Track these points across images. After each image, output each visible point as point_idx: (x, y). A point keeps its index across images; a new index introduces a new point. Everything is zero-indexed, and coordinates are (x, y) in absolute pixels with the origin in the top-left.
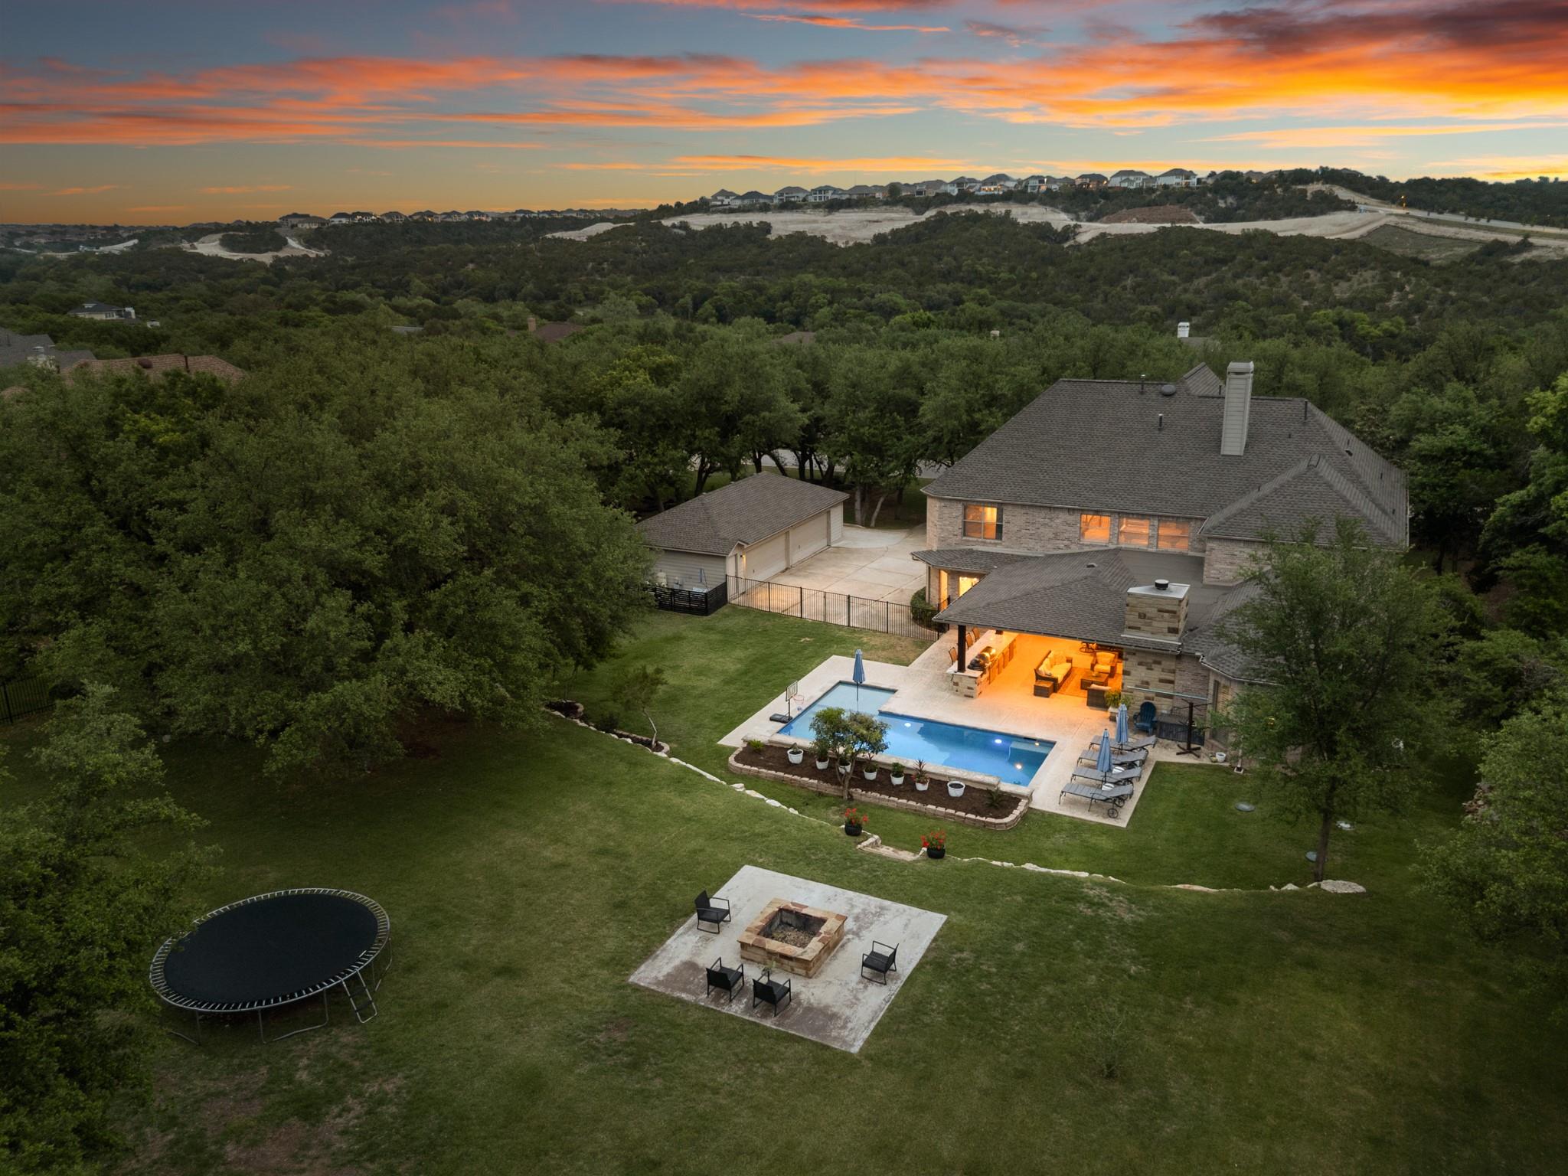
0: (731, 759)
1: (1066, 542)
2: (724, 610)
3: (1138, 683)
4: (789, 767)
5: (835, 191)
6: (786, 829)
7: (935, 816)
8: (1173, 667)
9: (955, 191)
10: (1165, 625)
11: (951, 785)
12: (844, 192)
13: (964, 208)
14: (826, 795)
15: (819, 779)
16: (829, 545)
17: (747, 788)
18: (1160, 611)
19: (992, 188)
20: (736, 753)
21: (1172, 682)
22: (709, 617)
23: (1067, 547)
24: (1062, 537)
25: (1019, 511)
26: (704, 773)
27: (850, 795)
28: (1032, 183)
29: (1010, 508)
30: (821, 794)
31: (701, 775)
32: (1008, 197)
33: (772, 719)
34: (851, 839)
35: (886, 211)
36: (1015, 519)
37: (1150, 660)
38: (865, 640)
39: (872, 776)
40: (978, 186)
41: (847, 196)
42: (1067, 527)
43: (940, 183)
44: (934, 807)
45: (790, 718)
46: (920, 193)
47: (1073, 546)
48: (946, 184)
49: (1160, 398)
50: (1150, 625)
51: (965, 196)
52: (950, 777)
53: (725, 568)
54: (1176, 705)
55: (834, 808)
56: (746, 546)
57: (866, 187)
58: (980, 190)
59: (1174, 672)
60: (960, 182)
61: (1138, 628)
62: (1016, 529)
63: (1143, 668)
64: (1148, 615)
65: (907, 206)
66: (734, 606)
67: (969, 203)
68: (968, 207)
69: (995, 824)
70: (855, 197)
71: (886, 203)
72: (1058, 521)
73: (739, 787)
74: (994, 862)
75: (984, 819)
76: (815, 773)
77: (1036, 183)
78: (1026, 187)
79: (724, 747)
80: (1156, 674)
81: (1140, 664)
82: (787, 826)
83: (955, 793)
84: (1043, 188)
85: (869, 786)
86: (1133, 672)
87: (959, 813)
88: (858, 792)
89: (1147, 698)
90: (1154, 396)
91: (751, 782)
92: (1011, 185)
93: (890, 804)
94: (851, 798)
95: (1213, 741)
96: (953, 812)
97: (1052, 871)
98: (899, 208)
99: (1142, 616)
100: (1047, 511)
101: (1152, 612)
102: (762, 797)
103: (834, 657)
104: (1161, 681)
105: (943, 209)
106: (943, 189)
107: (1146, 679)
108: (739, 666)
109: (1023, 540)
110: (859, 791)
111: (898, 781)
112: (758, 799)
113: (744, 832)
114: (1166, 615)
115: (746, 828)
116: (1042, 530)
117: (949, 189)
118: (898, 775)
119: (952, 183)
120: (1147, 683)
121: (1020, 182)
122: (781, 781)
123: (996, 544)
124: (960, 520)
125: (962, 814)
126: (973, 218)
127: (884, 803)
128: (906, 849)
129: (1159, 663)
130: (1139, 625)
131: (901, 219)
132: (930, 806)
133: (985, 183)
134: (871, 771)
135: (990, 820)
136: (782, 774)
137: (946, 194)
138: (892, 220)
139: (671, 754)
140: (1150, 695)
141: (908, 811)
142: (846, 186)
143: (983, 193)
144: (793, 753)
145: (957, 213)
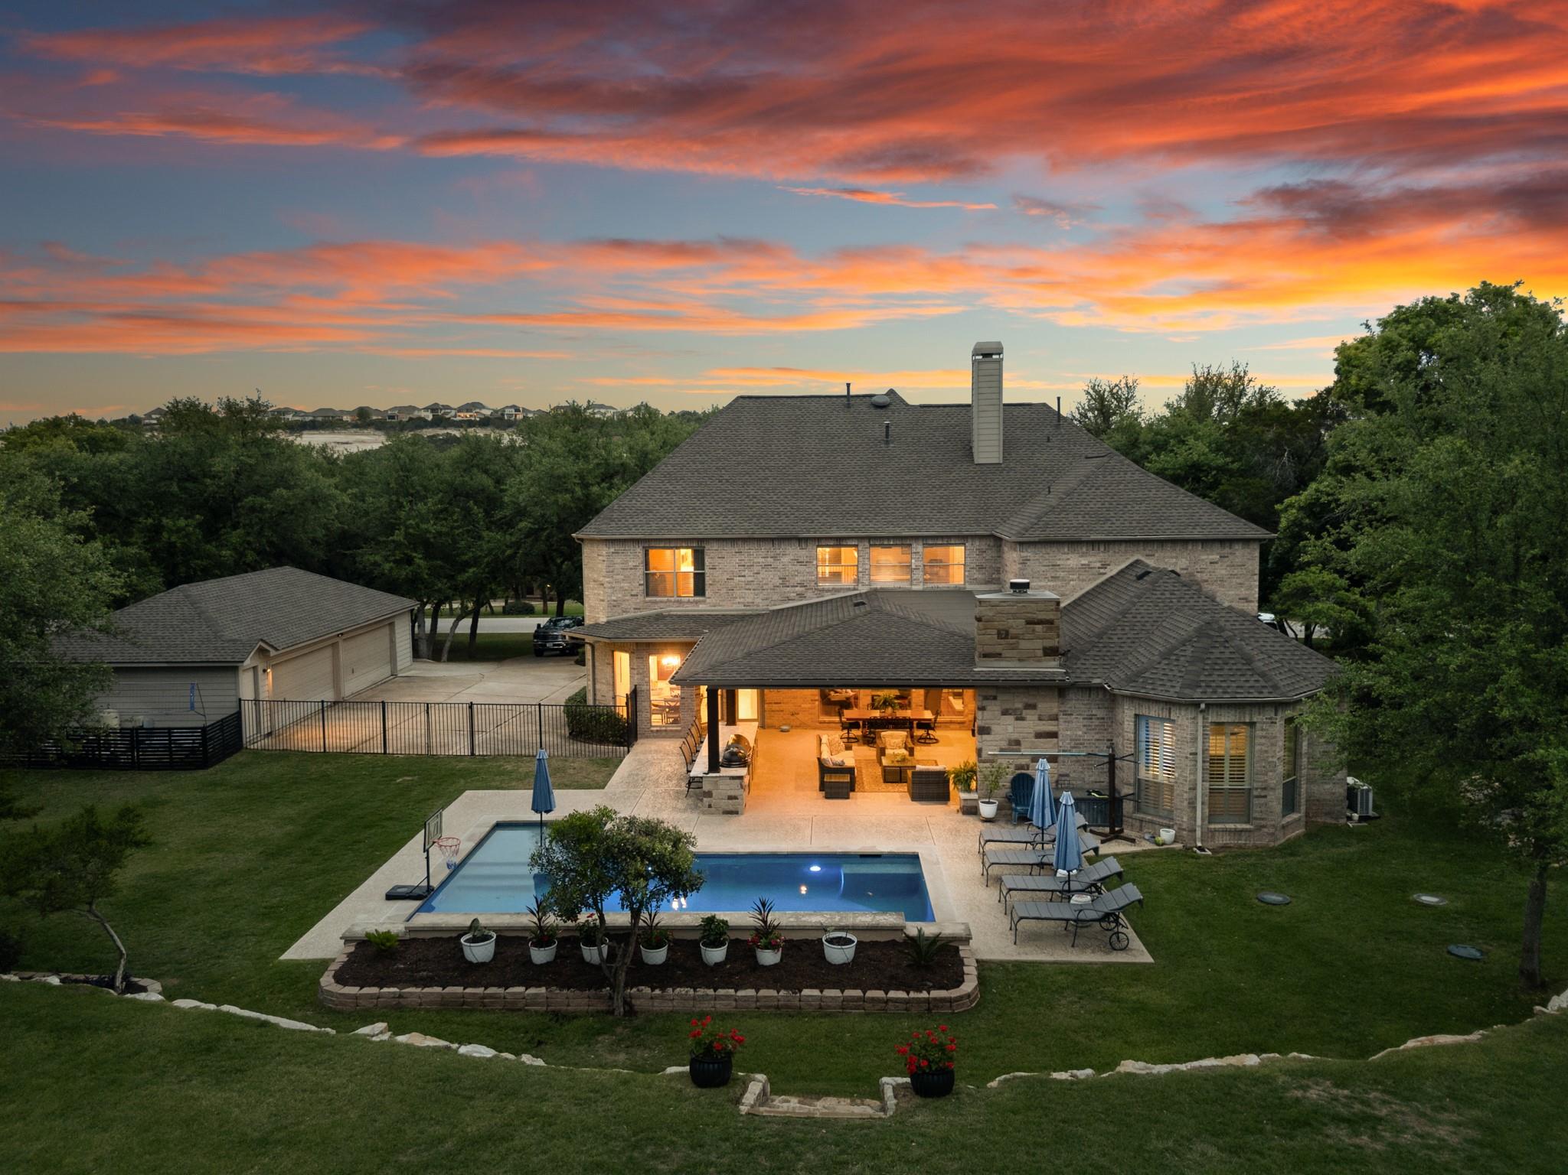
0: (327, 981)
1: (799, 589)
2: (239, 757)
3: (1004, 744)
4: (471, 973)
5: (296, 413)
6: (546, 1108)
7: (822, 1009)
8: (1055, 711)
9: (429, 416)
10: (1039, 644)
11: (831, 941)
12: (306, 414)
13: (441, 432)
14: (575, 1016)
15: (548, 985)
16: (394, 674)
17: (397, 1030)
18: (1029, 622)
19: (468, 415)
20: (334, 967)
21: (1054, 735)
22: (211, 770)
23: (801, 596)
24: (792, 582)
25: (728, 550)
26: (272, 1019)
27: (627, 1003)
28: (507, 411)
29: (715, 546)
30: (560, 1017)
31: (265, 1024)
32: (485, 422)
33: (390, 897)
34: (718, 1095)
35: (356, 433)
36: (724, 562)
37: (1019, 705)
38: (509, 767)
39: (658, 956)
40: (453, 413)
41: (311, 418)
42: (798, 567)
43: (413, 408)
44: (816, 992)
45: (429, 889)
46: (392, 417)
47: (809, 594)
48: (419, 410)
49: (873, 410)
50: (1014, 647)
51: (440, 421)
52: (824, 929)
53: (237, 688)
54: (1064, 771)
55: (605, 1039)
56: (273, 653)
57: (331, 410)
58: (455, 416)
59: (1055, 718)
60: (434, 408)
61: (998, 656)
62: (726, 577)
63: (1010, 719)
64: (1012, 631)
65: (378, 428)
66: (256, 752)
67: (445, 428)
68: (445, 431)
69: (950, 1001)
70: (320, 419)
71: (355, 426)
72: (785, 560)
73: (376, 1031)
74: (1056, 1075)
75: (924, 995)
76: (533, 975)
77: (513, 411)
78: (503, 415)
79: (298, 965)
80: (1032, 724)
81: (1005, 713)
82: (542, 1099)
83: (838, 955)
84: (520, 416)
85: (660, 977)
86: (994, 728)
87: (870, 994)
88: (644, 995)
89: (1019, 767)
90: (865, 409)
91: (400, 1017)
92: (487, 413)
93: (720, 1006)
94: (630, 1011)
95: (1140, 816)
96: (858, 993)
97: (1183, 1067)
98: (371, 431)
99: (1003, 634)
100: (769, 546)
101: (1017, 625)
102: (442, 1043)
103: (468, 792)
104: (1039, 735)
105: (418, 432)
106: (416, 414)
107: (1015, 736)
108: (289, 828)
109: (737, 593)
110: (647, 990)
111: (716, 955)
112: (436, 1050)
113: (441, 1140)
114: (1039, 628)
115: (439, 1130)
116: (763, 574)
117: (423, 414)
118: (716, 944)
119: (426, 409)
120: (1018, 743)
121: (496, 411)
122: (461, 1005)
123: (697, 602)
124: (641, 570)
125: (879, 994)
126: (450, 440)
127: (706, 1006)
128: (827, 1094)
129: (1033, 707)
130: (998, 649)
131: (372, 441)
132: (806, 992)
133: (460, 410)
134: (659, 946)
135: (936, 994)
136: (459, 989)
137: (420, 418)
138: (363, 442)
139: (170, 994)
140: (1024, 761)
141: (761, 1010)
142: (310, 409)
143: (458, 419)
144: (474, 940)
145: (434, 436)
